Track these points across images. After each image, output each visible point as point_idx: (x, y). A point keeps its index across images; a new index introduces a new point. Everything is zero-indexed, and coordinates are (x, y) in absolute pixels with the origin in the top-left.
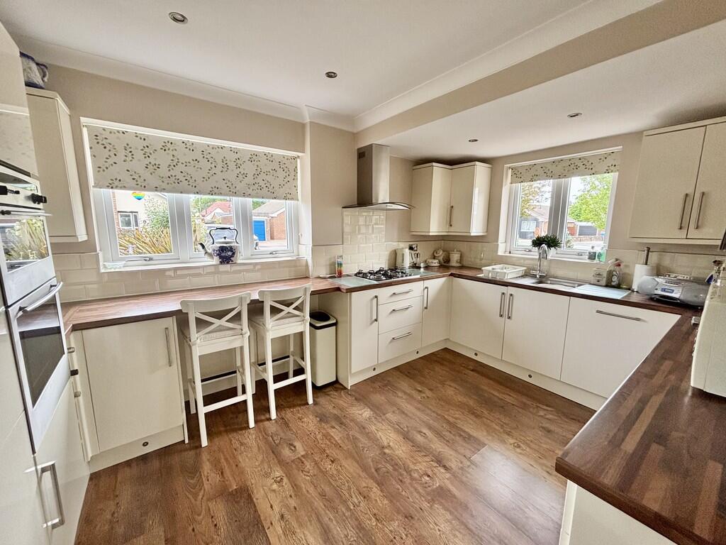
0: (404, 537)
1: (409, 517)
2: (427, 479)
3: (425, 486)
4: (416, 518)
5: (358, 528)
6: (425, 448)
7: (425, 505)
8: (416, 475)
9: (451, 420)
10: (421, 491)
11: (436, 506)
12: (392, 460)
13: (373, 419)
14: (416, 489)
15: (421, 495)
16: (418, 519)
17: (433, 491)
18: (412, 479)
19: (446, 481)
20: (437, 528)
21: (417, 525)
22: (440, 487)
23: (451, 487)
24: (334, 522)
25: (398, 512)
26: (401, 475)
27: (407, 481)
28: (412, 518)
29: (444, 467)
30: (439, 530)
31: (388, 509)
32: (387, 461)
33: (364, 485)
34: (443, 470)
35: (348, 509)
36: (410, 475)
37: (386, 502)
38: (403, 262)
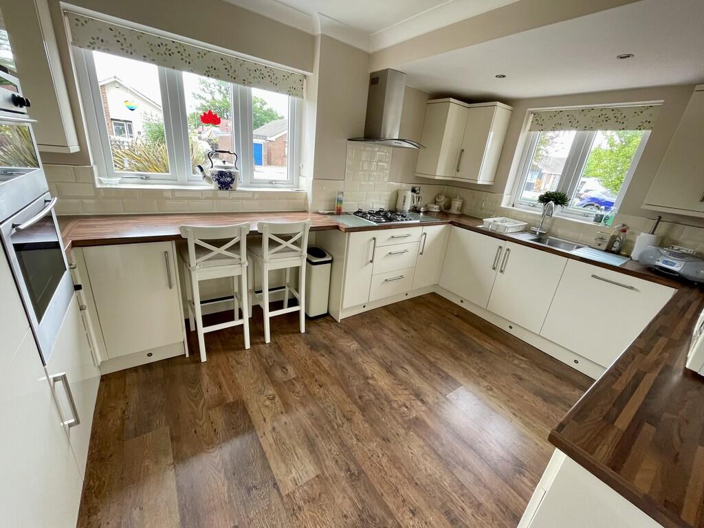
0: (380, 455)
1: (386, 440)
2: (406, 409)
3: (402, 415)
4: (392, 442)
5: (341, 444)
6: (405, 383)
7: (402, 431)
8: (395, 405)
9: (432, 360)
10: (399, 419)
11: (412, 433)
12: (375, 390)
13: (360, 352)
14: (394, 417)
15: (398, 423)
16: (395, 443)
17: (410, 420)
18: (392, 408)
19: (422, 413)
20: (410, 451)
21: (392, 447)
22: (417, 418)
23: (425, 418)
24: (320, 438)
25: (377, 434)
26: (382, 404)
27: (387, 409)
28: (389, 441)
29: (422, 401)
30: (412, 453)
31: (369, 431)
32: (370, 391)
33: (348, 409)
34: (420, 404)
35: (333, 428)
36: (391, 405)
37: (366, 425)
38: (404, 205)
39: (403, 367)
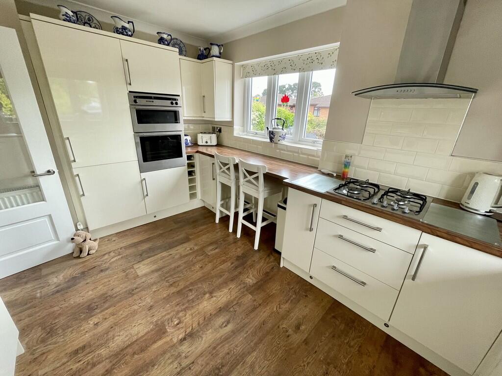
2: (176, 323)
3: (171, 319)
4: (148, 312)
7: (155, 319)
8: (181, 314)
10: (167, 317)
11: (152, 327)
14: (168, 314)
15: (163, 317)
17: (164, 326)
18: (178, 312)
19: (170, 337)
20: (137, 324)
21: (144, 312)
22: (165, 332)
23: (164, 340)
25: (156, 302)
26: (183, 305)
27: (177, 308)
29: (184, 339)
31: (160, 297)
32: (197, 296)
33: (180, 284)
34: (180, 337)
35: (166, 278)
36: (182, 311)
37: (165, 295)
39: (228, 322)
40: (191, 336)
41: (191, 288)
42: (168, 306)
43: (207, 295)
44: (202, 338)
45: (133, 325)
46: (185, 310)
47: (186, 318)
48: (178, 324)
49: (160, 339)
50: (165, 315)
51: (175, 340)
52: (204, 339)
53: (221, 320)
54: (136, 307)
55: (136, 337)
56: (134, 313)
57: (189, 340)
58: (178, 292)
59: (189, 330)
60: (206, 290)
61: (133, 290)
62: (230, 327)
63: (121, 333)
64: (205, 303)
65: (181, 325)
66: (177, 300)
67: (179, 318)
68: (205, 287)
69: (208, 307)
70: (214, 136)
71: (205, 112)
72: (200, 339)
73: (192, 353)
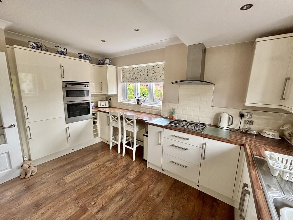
7: (80, 204)
8: (95, 199)
19: (90, 212)
20: (69, 209)
26: (96, 194)
29: (99, 211)
39: (122, 198)
40: (102, 209)
41: (99, 185)
42: (87, 196)
43: (109, 187)
44: (109, 209)
45: (67, 210)
46: (97, 197)
47: (98, 201)
48: (94, 204)
49: (85, 214)
50: (86, 201)
51: (93, 213)
52: (110, 209)
53: (118, 198)
54: (67, 200)
55: (69, 215)
56: (67, 203)
57: (101, 211)
58: (93, 188)
59: (100, 207)
60: (108, 184)
61: (64, 191)
62: (123, 201)
63: (60, 215)
64: (108, 191)
65: (96, 204)
66: (92, 192)
67: (94, 201)
68: (108, 183)
69: (110, 193)
70: (107, 102)
71: (102, 90)
72: (108, 210)
73: (104, 217)
